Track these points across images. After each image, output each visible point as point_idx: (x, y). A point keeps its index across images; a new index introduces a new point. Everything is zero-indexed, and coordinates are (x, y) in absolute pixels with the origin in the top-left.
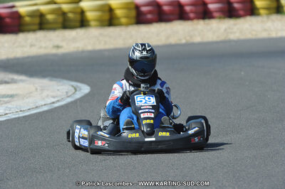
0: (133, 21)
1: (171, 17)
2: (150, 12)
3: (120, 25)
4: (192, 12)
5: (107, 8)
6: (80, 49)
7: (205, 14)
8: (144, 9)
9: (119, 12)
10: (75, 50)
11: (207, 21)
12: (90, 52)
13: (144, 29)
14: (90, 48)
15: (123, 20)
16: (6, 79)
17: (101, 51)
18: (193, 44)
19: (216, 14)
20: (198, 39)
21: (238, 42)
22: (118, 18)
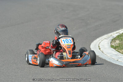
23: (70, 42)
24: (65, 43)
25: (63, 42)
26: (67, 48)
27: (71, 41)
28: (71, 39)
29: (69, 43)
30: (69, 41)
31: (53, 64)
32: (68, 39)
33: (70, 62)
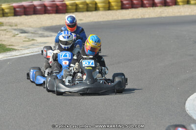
0: (120, 8)
2: (127, 4)
3: (114, 9)
5: (107, 2)
6: (92, 21)
8: (125, 2)
9: (113, 4)
10: (89, 21)
12: (95, 22)
13: (124, 12)
14: (96, 20)
15: (115, 7)
16: (49, 35)
17: (101, 22)
22: (113, 7)
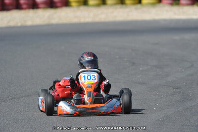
1: (10, 7)
4: (25, 4)
7: (34, 6)
11: (35, 11)
18: (26, 27)
19: (41, 6)
20: (29, 23)
21: (57, 25)
23: (94, 79)
24: (85, 80)
25: (83, 79)
26: (87, 87)
27: (96, 78)
28: (96, 74)
29: (91, 80)
30: (92, 78)
31: (62, 111)
32: (92, 75)
33: (88, 109)
